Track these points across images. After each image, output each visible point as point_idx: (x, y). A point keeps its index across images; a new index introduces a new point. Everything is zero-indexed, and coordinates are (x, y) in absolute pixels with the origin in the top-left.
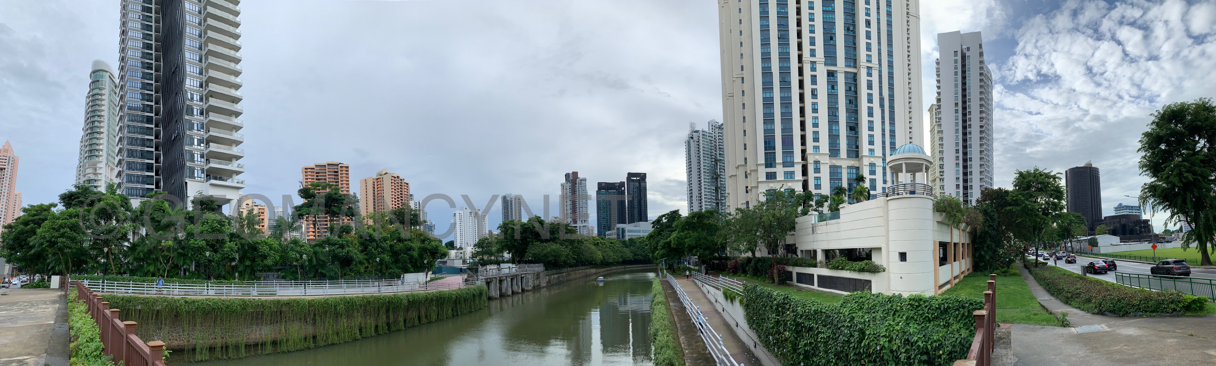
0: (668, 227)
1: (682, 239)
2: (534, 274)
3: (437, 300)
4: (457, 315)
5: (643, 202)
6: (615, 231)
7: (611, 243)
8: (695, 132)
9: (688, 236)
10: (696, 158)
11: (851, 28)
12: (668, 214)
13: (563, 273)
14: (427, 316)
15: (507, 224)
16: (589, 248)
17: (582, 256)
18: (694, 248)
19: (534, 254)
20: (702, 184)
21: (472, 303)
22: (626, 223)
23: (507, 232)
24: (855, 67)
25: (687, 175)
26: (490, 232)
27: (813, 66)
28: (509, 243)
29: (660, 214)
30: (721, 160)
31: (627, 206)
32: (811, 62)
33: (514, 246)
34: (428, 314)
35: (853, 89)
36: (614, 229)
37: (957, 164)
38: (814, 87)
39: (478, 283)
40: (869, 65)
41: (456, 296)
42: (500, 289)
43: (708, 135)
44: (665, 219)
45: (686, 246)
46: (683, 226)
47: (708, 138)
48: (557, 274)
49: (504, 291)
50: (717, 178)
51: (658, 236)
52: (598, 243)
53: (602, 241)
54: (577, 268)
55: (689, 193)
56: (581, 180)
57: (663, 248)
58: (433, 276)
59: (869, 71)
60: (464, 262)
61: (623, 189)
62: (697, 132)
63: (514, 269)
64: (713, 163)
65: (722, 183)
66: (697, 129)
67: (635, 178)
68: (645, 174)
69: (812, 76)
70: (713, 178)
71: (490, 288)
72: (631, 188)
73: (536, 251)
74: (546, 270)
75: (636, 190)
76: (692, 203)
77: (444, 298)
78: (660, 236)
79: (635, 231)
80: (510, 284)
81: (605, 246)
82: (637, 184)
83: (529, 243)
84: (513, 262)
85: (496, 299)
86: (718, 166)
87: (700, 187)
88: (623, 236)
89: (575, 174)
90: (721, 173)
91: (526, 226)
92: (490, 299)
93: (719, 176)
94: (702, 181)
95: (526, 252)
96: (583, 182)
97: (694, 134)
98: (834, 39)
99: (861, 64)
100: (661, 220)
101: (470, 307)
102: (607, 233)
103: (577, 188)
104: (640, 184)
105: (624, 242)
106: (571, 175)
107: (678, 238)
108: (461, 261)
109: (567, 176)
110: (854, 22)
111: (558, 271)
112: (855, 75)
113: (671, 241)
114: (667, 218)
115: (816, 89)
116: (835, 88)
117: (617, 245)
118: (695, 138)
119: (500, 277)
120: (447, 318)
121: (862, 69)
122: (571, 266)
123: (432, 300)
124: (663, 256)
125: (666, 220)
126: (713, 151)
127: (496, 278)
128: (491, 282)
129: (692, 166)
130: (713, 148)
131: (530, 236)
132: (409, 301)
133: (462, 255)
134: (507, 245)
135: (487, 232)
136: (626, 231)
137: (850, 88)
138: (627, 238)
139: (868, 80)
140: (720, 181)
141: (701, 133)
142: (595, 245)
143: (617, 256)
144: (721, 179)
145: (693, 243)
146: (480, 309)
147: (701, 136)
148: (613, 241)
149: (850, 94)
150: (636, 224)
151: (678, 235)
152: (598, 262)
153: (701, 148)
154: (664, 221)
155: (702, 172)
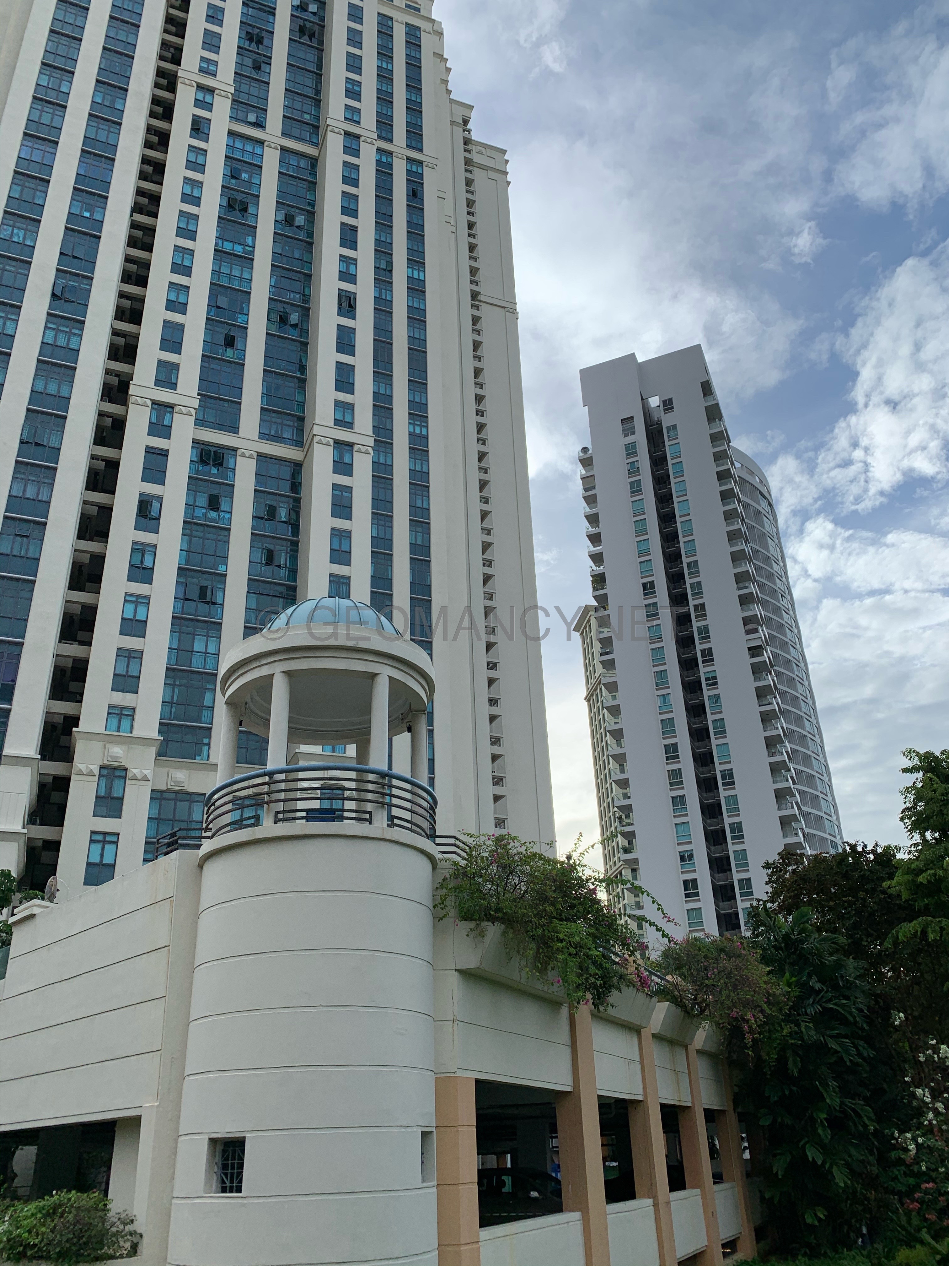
11: (294, 318)
24: (299, 443)
27: (160, 417)
32: (154, 402)
35: (283, 514)
37: (679, 802)
38: (152, 489)
40: (344, 435)
59: (341, 456)
69: (150, 451)
98: (238, 344)
99: (316, 430)
110: (306, 299)
112: (297, 468)
115: (160, 499)
116: (224, 506)
121: (316, 447)
137: (272, 512)
139: (335, 486)
149: (268, 529)
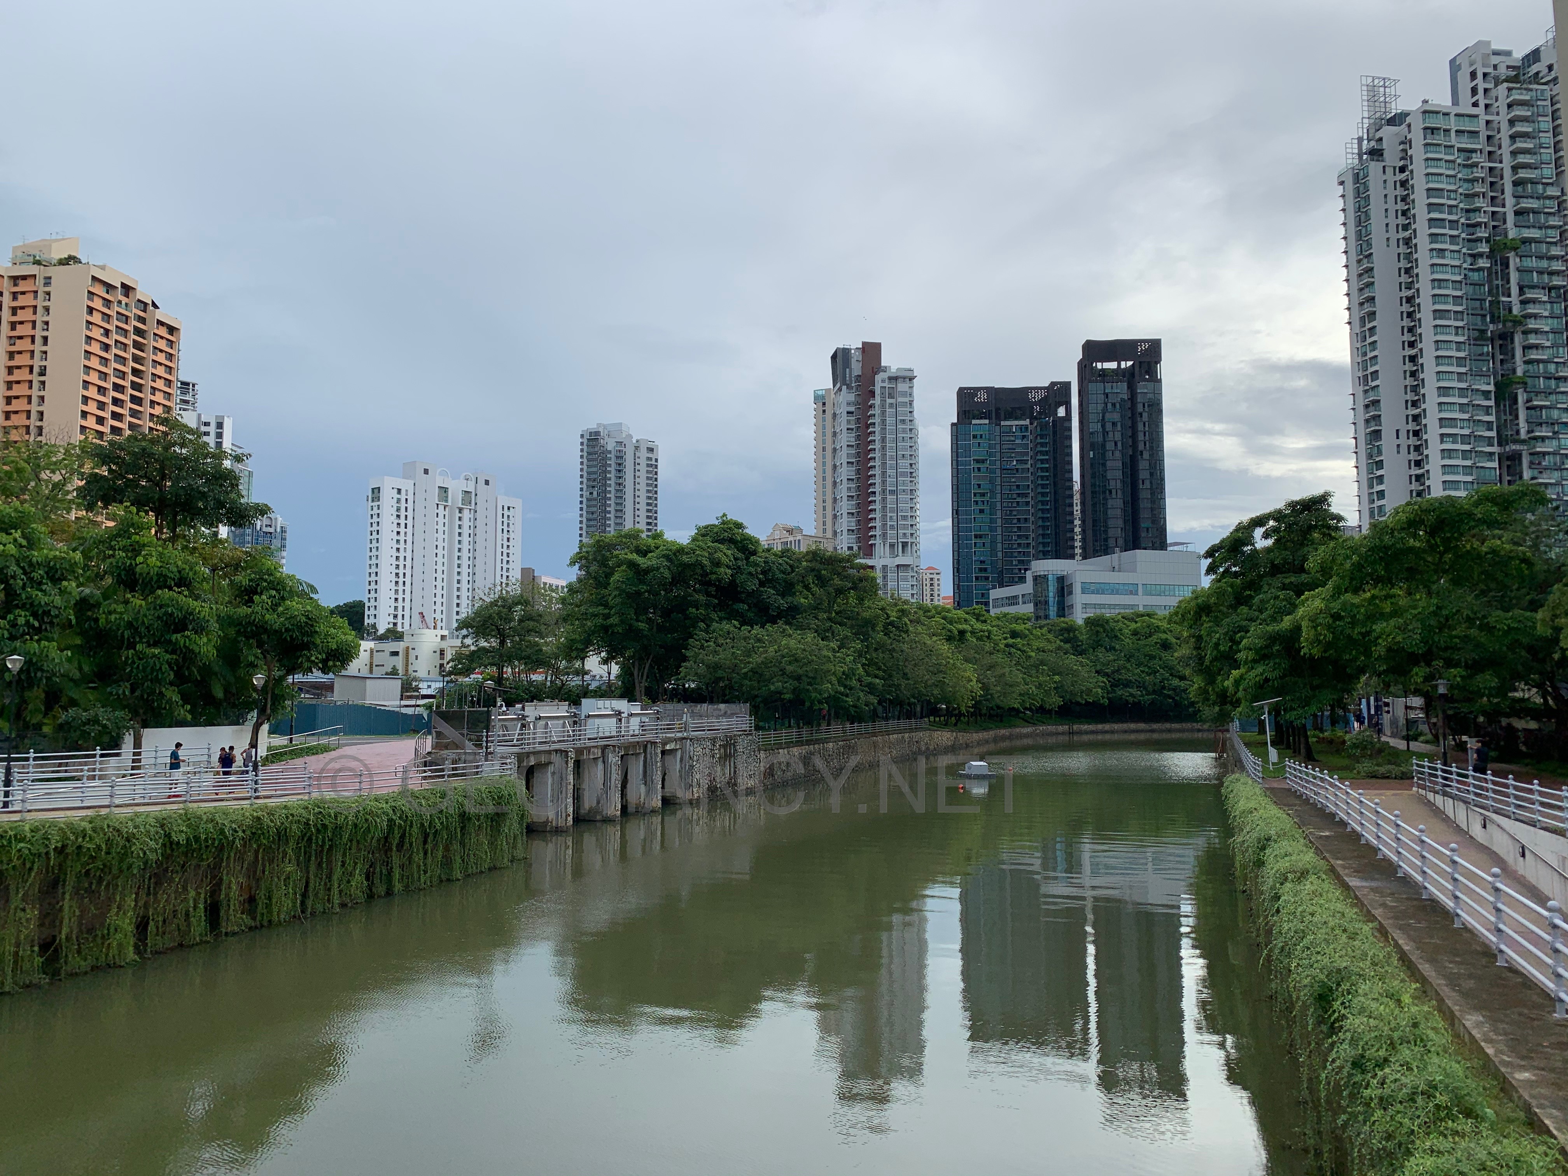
0: (1275, 570)
1: (1353, 623)
2: (714, 740)
3: (306, 837)
4: (389, 893)
5: (1143, 465)
6: (1027, 588)
7: (1014, 634)
8: (1392, 122)
9: (1387, 608)
10: (1394, 250)
12: (1277, 516)
13: (826, 741)
14: (252, 900)
15: (611, 546)
16: (930, 652)
17: (903, 683)
18: (1414, 659)
19: (717, 666)
20: (1429, 374)
21: (456, 846)
22: (1072, 557)
23: (608, 575)
25: (1354, 336)
26: (529, 576)
28: (614, 620)
29: (1245, 517)
30: (1525, 241)
31: (1077, 487)
33: (632, 633)
34: (261, 895)
36: (1022, 580)
39: (491, 770)
41: (390, 821)
42: (577, 797)
43: (1453, 124)
44: (1266, 536)
45: (1380, 650)
46: (1359, 567)
47: (1453, 139)
48: (800, 743)
49: (588, 803)
50: (1505, 338)
51: (1234, 607)
52: (962, 633)
53: (978, 626)
54: (881, 724)
55: (1362, 416)
56: (894, 379)
57: (1263, 656)
58: (280, 741)
60: (408, 688)
61: (1061, 412)
62: (1397, 120)
63: (635, 723)
64: (1483, 263)
65: (1534, 355)
66: (1397, 107)
67: (1113, 365)
68: (1154, 347)
70: (1480, 337)
71: (536, 789)
72: (1095, 408)
73: (723, 656)
74: (757, 728)
75: (1116, 417)
76: (1380, 465)
77: (338, 829)
78: (1244, 609)
79: (1114, 590)
80: (616, 777)
81: (988, 646)
82: (1121, 389)
83: (694, 627)
84: (628, 693)
85: (558, 831)
86: (1514, 277)
87: (1415, 389)
88: (1063, 609)
89: (872, 351)
90: (1531, 309)
91: (685, 559)
92: (534, 830)
93: (1518, 322)
94: (1428, 360)
95: (685, 659)
96: (902, 387)
97: (1387, 132)
100: (1249, 541)
101: (447, 863)
102: (996, 593)
103: (877, 411)
104: (1131, 387)
105: (1068, 634)
106: (856, 356)
107: (1336, 617)
108: (396, 685)
109: (839, 359)
111: (805, 732)
113: (1297, 629)
114: (1275, 530)
117: (1036, 644)
118: (1392, 158)
119: (579, 751)
120: (343, 905)
122: (856, 717)
123: (282, 835)
124: (1261, 690)
125: (1269, 542)
126: (1479, 203)
127: (564, 753)
128: (542, 766)
129: (1378, 292)
130: (1479, 188)
131: (702, 598)
132: (169, 844)
133: (399, 662)
134: (605, 629)
135: (516, 574)
136: (1077, 589)
138: (1079, 617)
140: (1526, 348)
141: (1418, 124)
142: (949, 639)
143: (1039, 686)
144: (1533, 340)
145: (1413, 640)
146: (493, 869)
147: (1417, 137)
148: (1019, 627)
150: (1115, 558)
151: (1336, 606)
152: (964, 705)
153: (1420, 199)
154: (1261, 541)
155: (1426, 315)
